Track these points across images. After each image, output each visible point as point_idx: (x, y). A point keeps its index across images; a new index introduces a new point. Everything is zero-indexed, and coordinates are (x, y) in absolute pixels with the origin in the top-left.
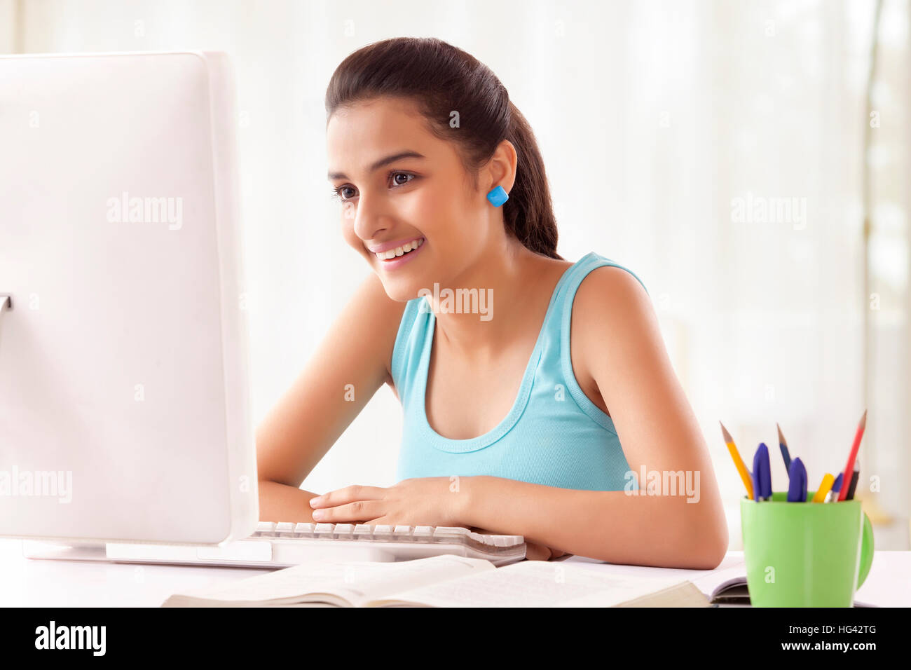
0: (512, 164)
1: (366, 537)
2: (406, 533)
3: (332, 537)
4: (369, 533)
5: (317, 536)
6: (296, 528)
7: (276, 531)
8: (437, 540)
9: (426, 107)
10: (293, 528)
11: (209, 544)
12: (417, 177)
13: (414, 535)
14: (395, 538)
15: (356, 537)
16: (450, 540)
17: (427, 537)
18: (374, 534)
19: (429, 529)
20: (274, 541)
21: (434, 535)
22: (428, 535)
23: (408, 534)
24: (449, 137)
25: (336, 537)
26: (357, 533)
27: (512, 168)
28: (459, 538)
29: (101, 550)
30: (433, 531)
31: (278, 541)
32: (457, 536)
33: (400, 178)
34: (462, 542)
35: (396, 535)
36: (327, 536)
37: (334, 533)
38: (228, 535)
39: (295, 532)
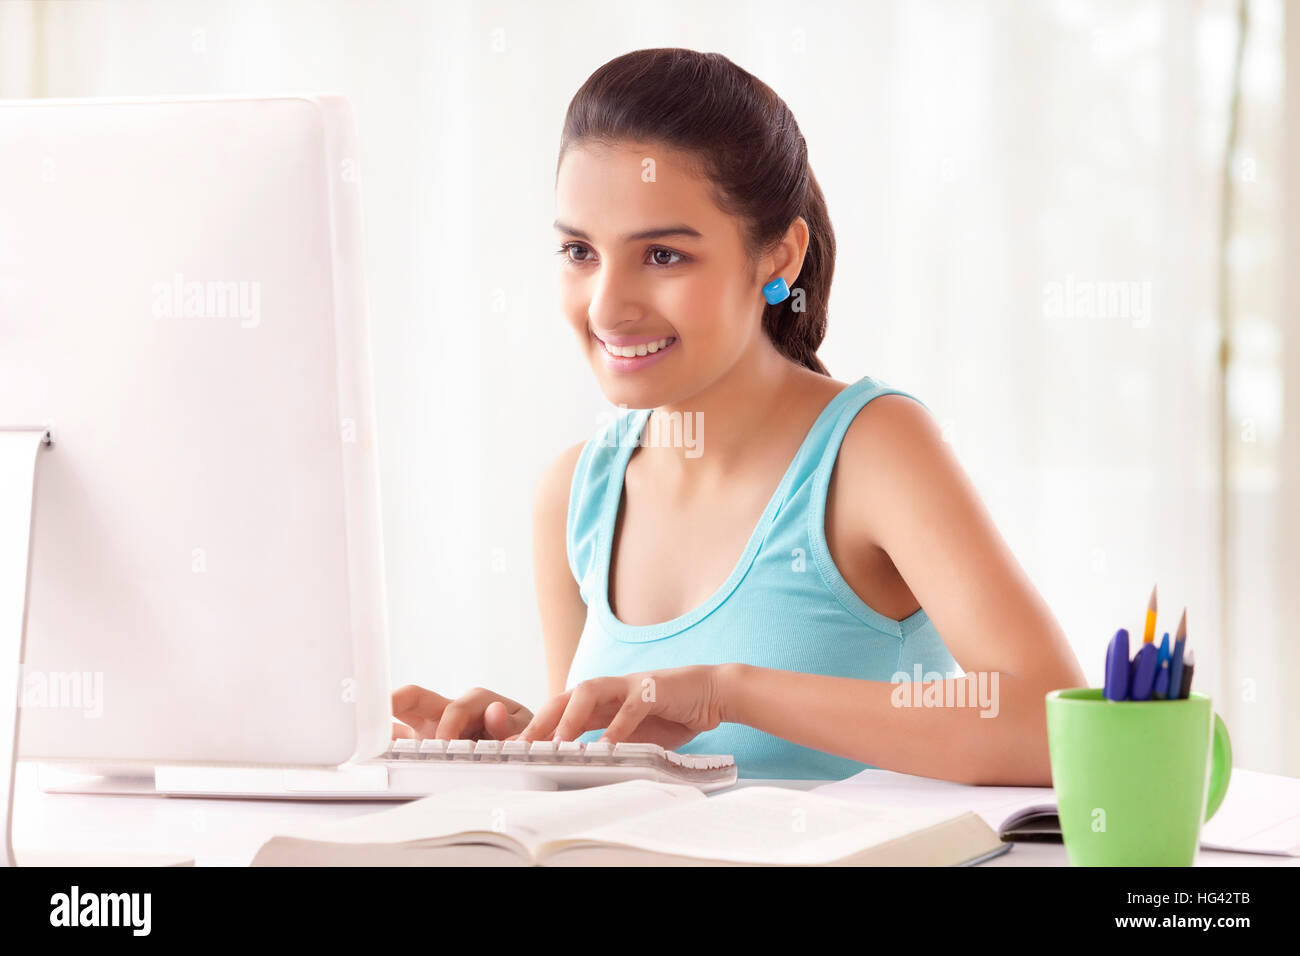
0: (801, 248)
1: (519, 758)
2: (574, 751)
3: (471, 757)
4: (523, 753)
5: (450, 757)
6: (422, 747)
7: (393, 751)
8: (617, 761)
9: (713, 166)
10: (418, 747)
11: (325, 766)
12: (686, 259)
13: (586, 754)
14: (559, 758)
15: (505, 758)
16: (636, 761)
17: (603, 757)
18: (531, 753)
19: (606, 747)
20: (390, 765)
21: (614, 754)
22: (606, 754)
23: (578, 754)
24: (736, 211)
25: (478, 758)
26: (506, 753)
27: (800, 255)
28: (648, 759)
29: (148, 779)
30: (611, 749)
31: (396, 764)
32: (645, 756)
33: (661, 256)
34: (653, 764)
35: (561, 754)
36: (464, 757)
37: (475, 752)
38: (352, 754)
39: (421, 751)
